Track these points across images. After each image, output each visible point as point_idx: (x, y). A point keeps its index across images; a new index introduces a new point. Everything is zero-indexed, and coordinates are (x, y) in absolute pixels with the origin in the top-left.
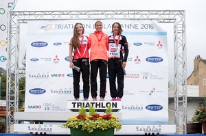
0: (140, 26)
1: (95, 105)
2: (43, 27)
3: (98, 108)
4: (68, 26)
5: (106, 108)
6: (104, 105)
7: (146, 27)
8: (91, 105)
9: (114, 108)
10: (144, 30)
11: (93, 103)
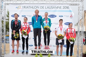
0: (62, 7)
1: (42, 52)
2: (17, 8)
3: (44, 53)
4: (29, 7)
5: (47, 53)
6: (47, 52)
7: (65, 8)
8: (40, 52)
9: (51, 53)
10: (64, 9)
11: (41, 51)
